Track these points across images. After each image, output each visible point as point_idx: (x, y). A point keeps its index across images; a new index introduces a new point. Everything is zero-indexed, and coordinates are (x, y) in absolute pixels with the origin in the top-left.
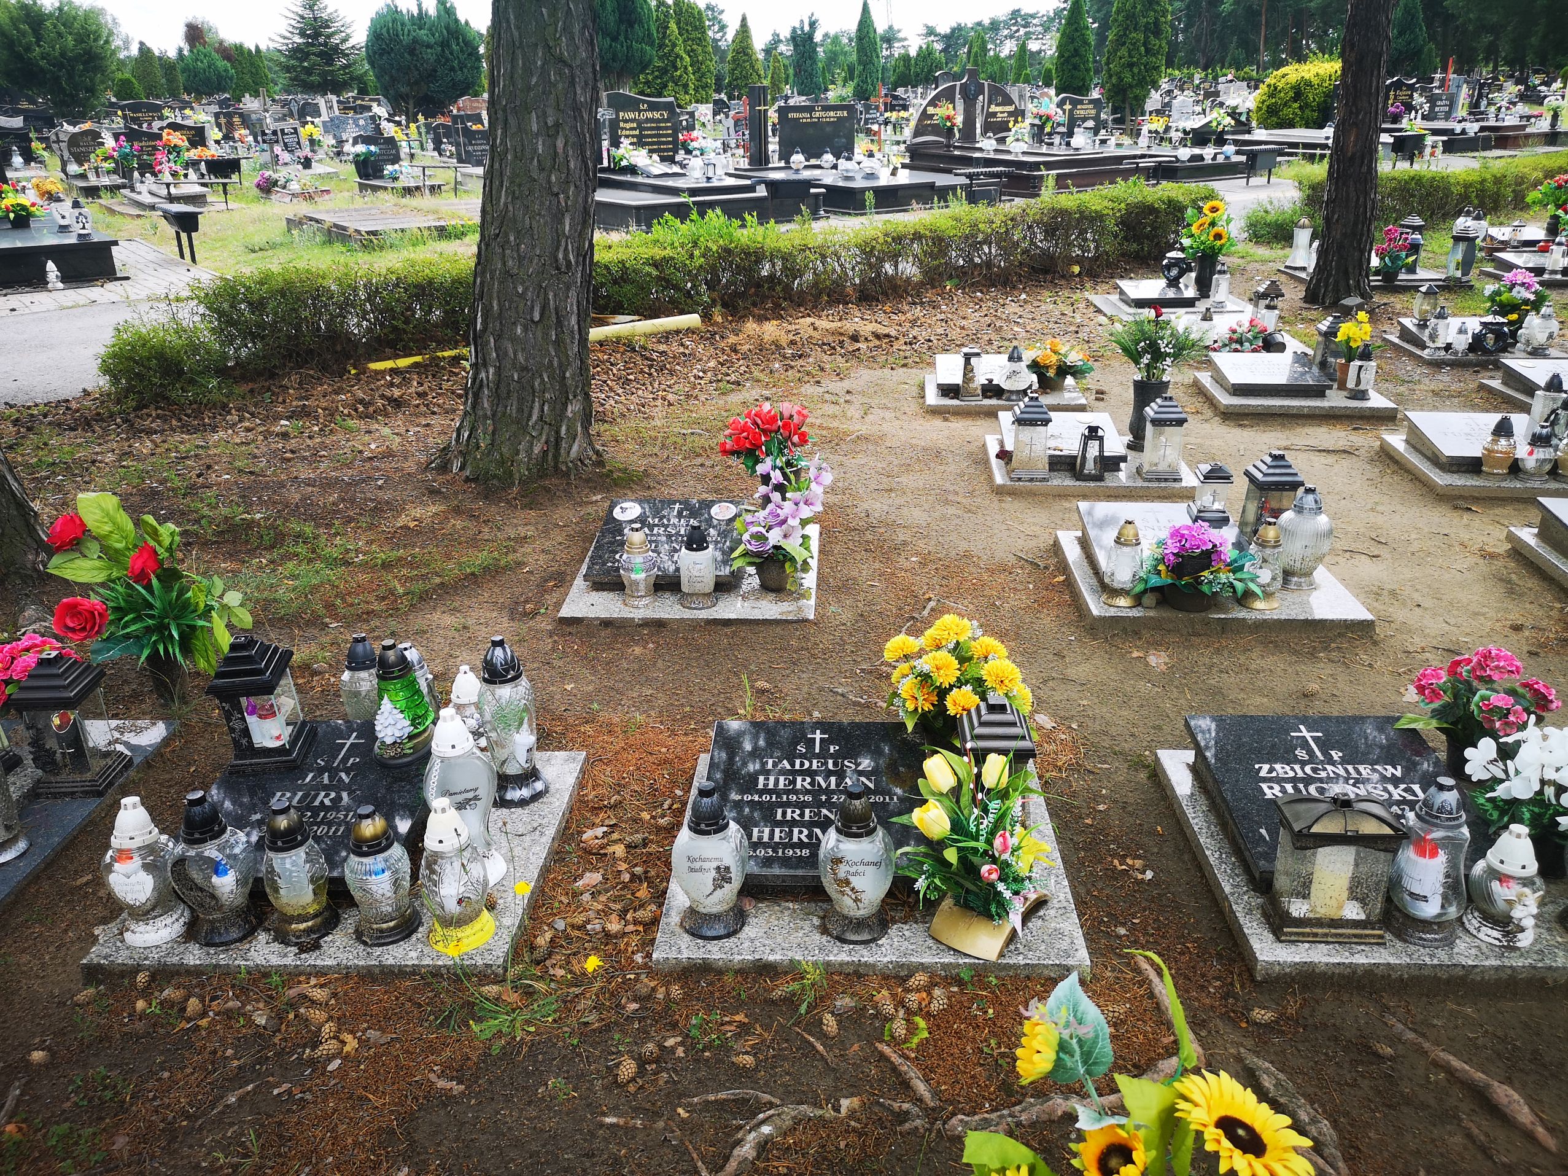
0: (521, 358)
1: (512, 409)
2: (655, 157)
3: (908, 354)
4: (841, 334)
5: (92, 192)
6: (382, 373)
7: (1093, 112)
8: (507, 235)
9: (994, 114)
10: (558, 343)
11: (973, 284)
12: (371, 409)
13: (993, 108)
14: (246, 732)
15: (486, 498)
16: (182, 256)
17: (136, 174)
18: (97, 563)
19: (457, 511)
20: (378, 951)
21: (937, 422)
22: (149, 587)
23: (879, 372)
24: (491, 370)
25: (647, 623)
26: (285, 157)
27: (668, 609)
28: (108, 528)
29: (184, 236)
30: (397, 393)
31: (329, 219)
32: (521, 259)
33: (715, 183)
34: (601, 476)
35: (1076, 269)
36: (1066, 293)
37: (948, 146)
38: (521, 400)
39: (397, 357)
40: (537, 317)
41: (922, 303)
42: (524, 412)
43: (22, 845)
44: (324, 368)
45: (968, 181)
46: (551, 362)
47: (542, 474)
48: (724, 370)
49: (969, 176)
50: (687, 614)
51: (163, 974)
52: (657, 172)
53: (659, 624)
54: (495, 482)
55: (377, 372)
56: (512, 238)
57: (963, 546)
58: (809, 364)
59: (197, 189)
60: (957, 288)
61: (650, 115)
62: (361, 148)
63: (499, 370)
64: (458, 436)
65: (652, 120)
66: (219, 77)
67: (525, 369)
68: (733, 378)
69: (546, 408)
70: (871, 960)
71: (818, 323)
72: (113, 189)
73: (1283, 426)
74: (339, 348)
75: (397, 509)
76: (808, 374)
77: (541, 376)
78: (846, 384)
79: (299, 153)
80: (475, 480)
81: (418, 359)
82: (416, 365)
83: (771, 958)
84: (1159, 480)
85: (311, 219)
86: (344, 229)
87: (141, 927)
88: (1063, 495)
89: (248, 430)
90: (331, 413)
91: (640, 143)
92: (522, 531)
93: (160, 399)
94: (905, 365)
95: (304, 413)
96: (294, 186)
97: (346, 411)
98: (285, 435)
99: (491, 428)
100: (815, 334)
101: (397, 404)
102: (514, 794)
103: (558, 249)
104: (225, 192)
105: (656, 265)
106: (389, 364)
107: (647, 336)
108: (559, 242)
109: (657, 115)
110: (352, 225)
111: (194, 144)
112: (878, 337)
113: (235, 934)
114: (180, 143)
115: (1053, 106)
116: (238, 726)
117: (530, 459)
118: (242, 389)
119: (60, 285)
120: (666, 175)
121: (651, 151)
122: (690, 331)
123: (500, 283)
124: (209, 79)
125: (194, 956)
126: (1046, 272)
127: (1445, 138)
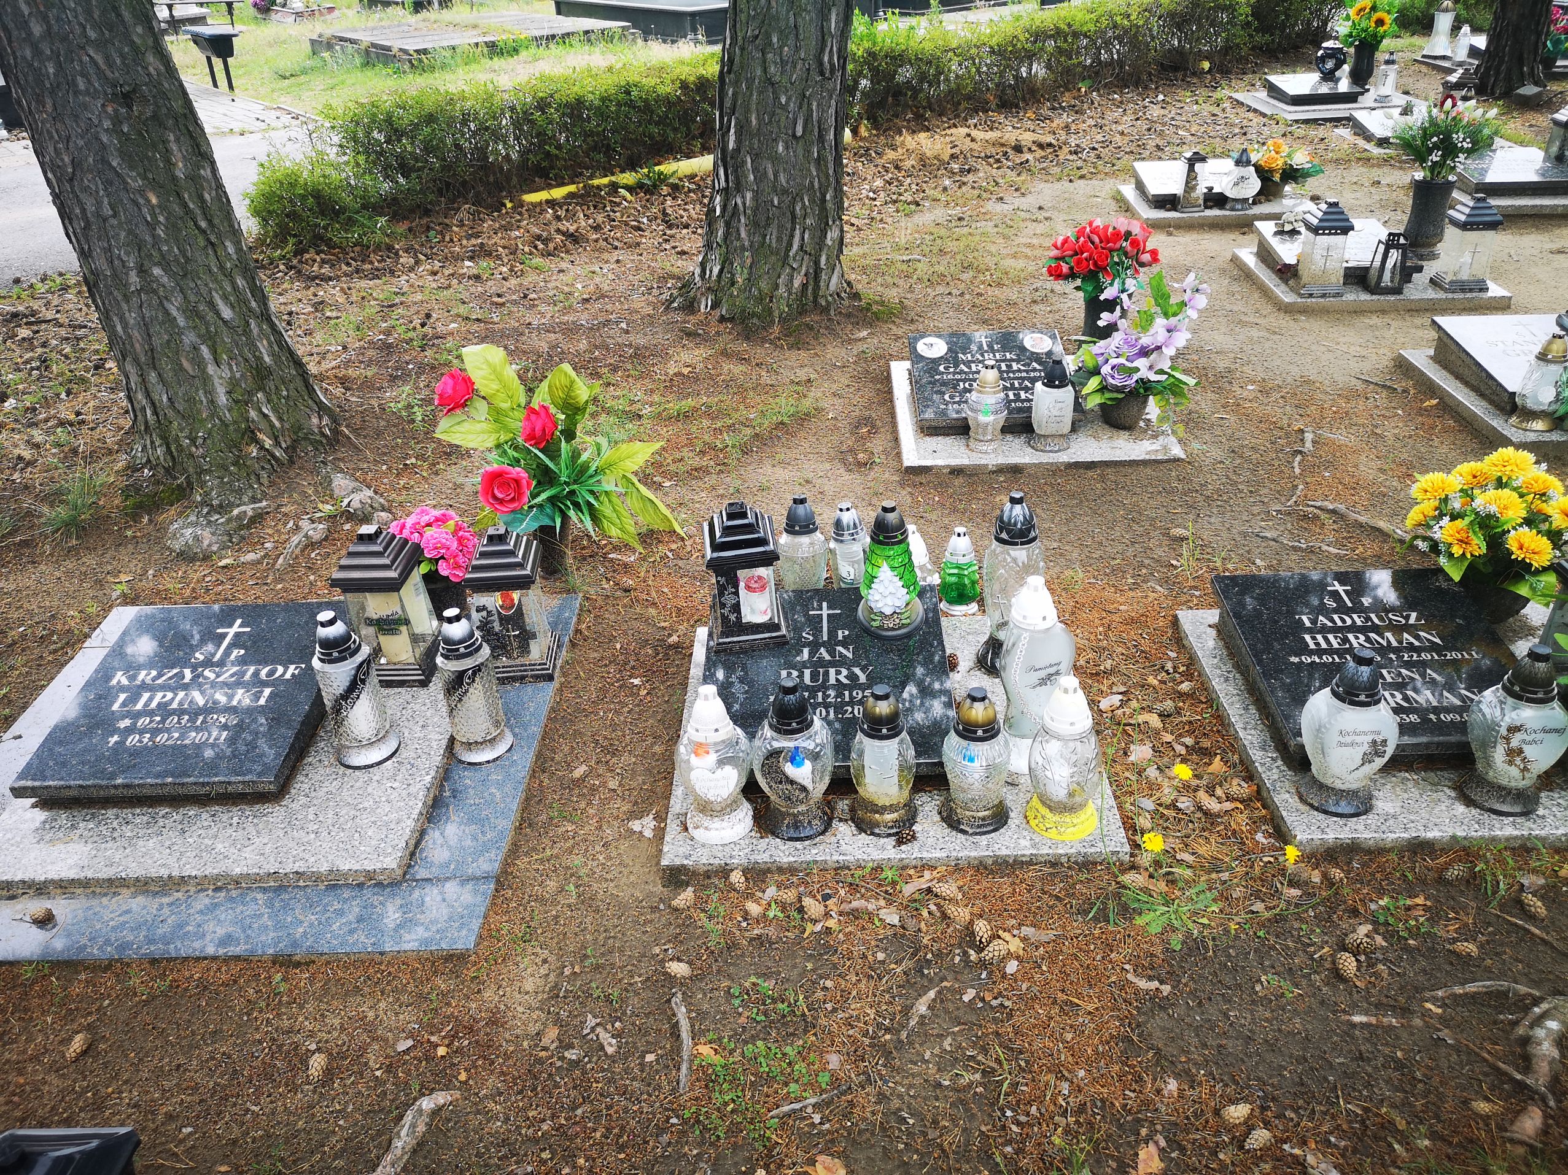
0: (782, 179)
1: (772, 238)
3: (1080, 163)
4: (1003, 145)
6: (541, 205)
8: (768, 36)
10: (818, 161)
11: (1106, 85)
12: (551, 246)
15: (747, 338)
16: (215, 85)
18: (485, 426)
19: (725, 354)
20: (983, 840)
21: (1162, 238)
23: (1058, 186)
24: (749, 195)
25: (1001, 470)
27: (1018, 453)
28: (495, 386)
30: (570, 226)
31: (364, 38)
32: (783, 64)
34: (860, 309)
35: (1206, 65)
36: (1203, 92)
38: (781, 227)
40: (799, 131)
41: (1063, 108)
42: (784, 241)
43: (508, 740)
44: (481, 204)
46: (812, 183)
47: (802, 311)
48: (894, 189)
50: (1040, 458)
51: (756, 873)
53: (1015, 471)
54: (755, 320)
55: (535, 205)
56: (775, 40)
57: (1295, 371)
58: (982, 180)
60: (1091, 89)
63: (756, 195)
64: (703, 271)
67: (785, 192)
68: (908, 197)
69: (806, 236)
70: (1543, 833)
71: (974, 133)
73: (1537, 228)
74: (491, 178)
75: (660, 354)
76: (985, 190)
77: (802, 199)
78: (1033, 200)
80: (731, 320)
81: (572, 188)
82: (571, 195)
83: (1430, 835)
84: (1463, 291)
85: (342, 39)
86: (389, 49)
88: (1358, 311)
89: (434, 273)
90: (511, 251)
92: (802, 374)
93: (319, 241)
94: (1082, 177)
95: (482, 252)
96: (296, 4)
97: (527, 249)
98: (477, 278)
99: (749, 261)
100: (973, 145)
103: (822, 50)
106: (542, 195)
108: (823, 42)
110: (396, 44)
112: (1041, 146)
113: (817, 826)
116: (729, 601)
117: (790, 294)
118: (401, 228)
123: (760, 93)
125: (782, 852)
126: (1175, 69)
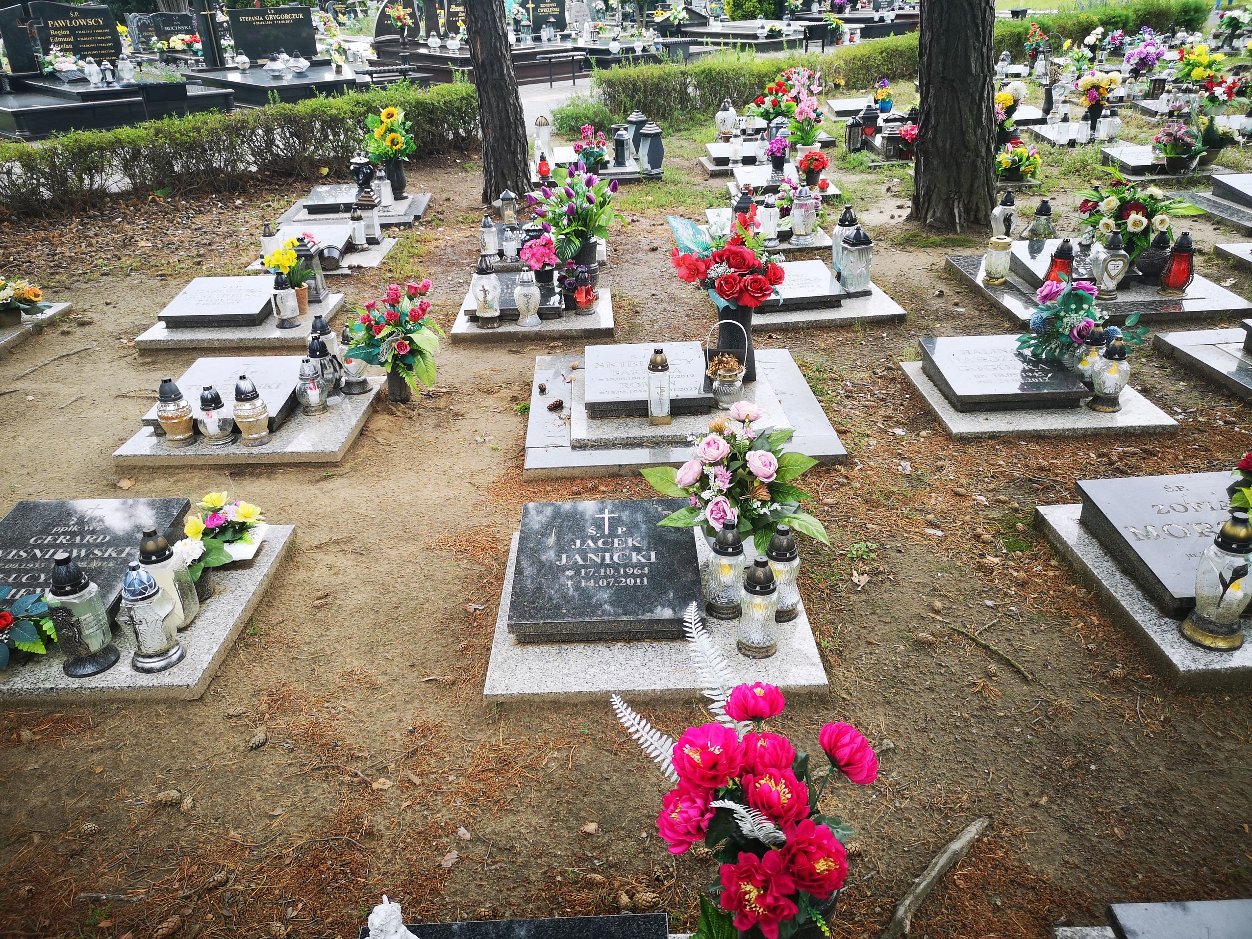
9: (456, 14)
13: (454, 9)
35: (325, 171)
37: (404, 44)
60: (167, 197)
61: (83, 22)
65: (87, 27)
91: (72, 49)
109: (92, 22)
121: (87, 56)
127: (862, 26)
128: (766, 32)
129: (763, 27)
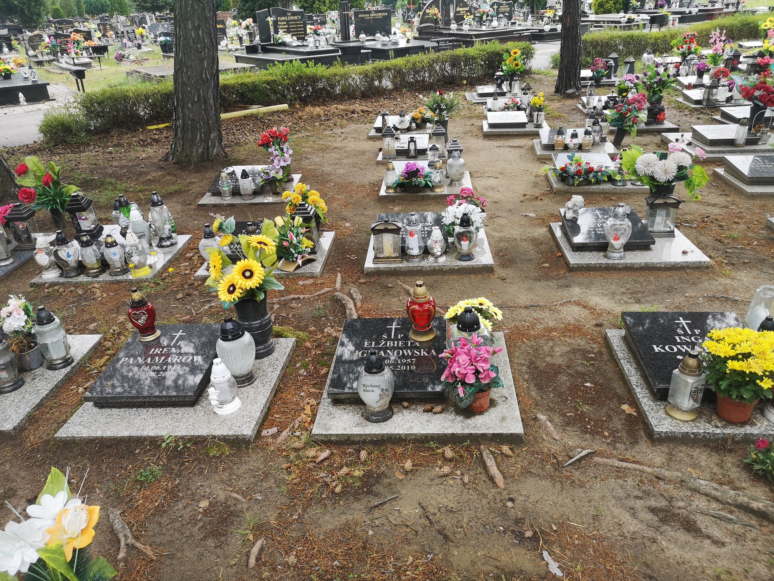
0: (191, 116)
1: (189, 136)
2: (295, 38)
4: (347, 111)
5: (40, 63)
6: (152, 130)
7: (508, 9)
9: (459, 12)
10: (206, 110)
11: (416, 90)
12: (146, 143)
13: (458, 9)
14: (79, 225)
15: (181, 169)
16: (79, 90)
17: (59, 54)
18: (33, 180)
19: (169, 174)
20: (115, 277)
21: (371, 142)
22: (49, 187)
23: (359, 125)
24: (181, 121)
25: (229, 205)
26: (129, 44)
27: (237, 201)
28: (35, 168)
29: (79, 80)
30: (156, 137)
31: (144, 71)
32: (188, 78)
33: (320, 49)
34: (226, 161)
35: (465, 82)
36: (457, 92)
37: (436, 28)
38: (193, 132)
39: (159, 124)
40: (196, 100)
41: (389, 98)
42: (194, 136)
43: (11, 260)
44: (129, 129)
45: (437, 45)
47: (203, 160)
48: (294, 126)
49: (438, 42)
50: (243, 202)
51: (53, 284)
52: (295, 45)
53: (233, 205)
54: (184, 164)
55: (150, 130)
56: (185, 70)
57: (352, 180)
58: (331, 123)
59: (87, 60)
60: (408, 91)
61: (292, 18)
62: (162, 39)
63: (183, 121)
64: (171, 147)
65: (294, 20)
66: (102, 5)
67: (193, 120)
68: (297, 129)
69: (202, 135)
71: (339, 107)
72: (50, 62)
74: (134, 120)
75: (146, 174)
76: (329, 126)
77: (200, 123)
78: (343, 130)
79: (136, 42)
80: (177, 163)
81: (167, 124)
82: (166, 127)
85: (136, 72)
86: (150, 75)
87: (46, 273)
89: (97, 152)
90: (129, 145)
91: (288, 31)
92: (193, 180)
93: (64, 142)
95: (119, 145)
96: (132, 57)
97: (135, 144)
98: (110, 153)
99: (182, 144)
100: (336, 111)
101: (157, 141)
102: (165, 244)
104: (100, 61)
105: (268, 83)
106: (156, 127)
107: (264, 114)
108: (203, 70)
109: (296, 18)
110: (153, 73)
111: (86, 39)
112: (363, 111)
113: (74, 274)
114: (80, 39)
115: (488, 7)
116: (76, 223)
117: (198, 155)
118: (97, 137)
119: (26, 103)
120: (299, 46)
121: (293, 35)
122: (283, 112)
123: (182, 87)
124: (97, 7)
125: (62, 280)
126: (451, 83)
127: (680, 16)
128: (626, 19)
129: (624, 17)
